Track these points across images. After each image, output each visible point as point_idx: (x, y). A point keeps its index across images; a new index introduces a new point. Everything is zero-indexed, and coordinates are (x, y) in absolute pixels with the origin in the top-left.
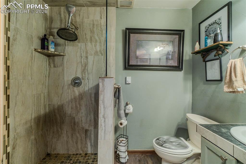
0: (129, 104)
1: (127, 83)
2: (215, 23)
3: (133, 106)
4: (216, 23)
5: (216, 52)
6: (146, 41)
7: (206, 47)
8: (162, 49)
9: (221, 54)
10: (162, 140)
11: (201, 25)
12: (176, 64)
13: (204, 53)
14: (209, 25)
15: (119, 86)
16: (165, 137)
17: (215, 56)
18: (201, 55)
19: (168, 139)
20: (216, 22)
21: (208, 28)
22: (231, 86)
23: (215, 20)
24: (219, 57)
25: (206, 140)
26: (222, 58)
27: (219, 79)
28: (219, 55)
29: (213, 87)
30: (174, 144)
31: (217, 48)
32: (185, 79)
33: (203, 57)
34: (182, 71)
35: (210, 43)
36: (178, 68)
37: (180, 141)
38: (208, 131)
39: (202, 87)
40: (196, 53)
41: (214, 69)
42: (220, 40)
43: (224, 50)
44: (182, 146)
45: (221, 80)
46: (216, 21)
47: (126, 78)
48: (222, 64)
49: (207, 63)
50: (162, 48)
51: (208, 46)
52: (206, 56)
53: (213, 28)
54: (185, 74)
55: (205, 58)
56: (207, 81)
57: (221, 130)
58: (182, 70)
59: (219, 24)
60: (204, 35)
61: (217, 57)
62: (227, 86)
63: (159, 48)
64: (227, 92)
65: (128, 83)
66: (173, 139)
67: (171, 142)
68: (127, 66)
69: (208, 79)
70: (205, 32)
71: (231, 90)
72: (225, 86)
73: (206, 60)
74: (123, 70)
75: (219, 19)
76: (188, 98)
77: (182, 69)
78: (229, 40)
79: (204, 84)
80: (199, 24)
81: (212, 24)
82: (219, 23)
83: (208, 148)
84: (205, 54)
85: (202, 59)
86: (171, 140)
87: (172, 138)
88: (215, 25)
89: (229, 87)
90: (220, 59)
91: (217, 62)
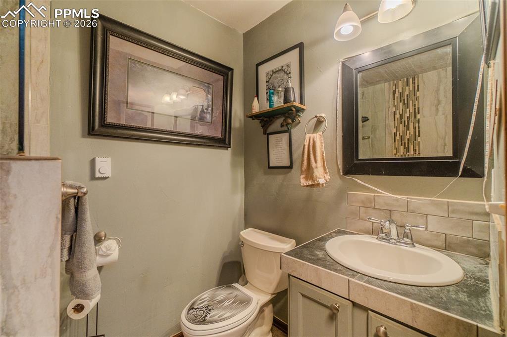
0: (105, 237)
1: (98, 175)
2: (281, 70)
3: (119, 243)
4: (284, 71)
5: (283, 118)
6: (155, 69)
7: (272, 109)
8: (182, 100)
9: (290, 124)
10: (202, 305)
11: (260, 68)
12: (219, 134)
13: (265, 119)
14: (273, 71)
15: (81, 188)
16: (206, 295)
17: (282, 126)
18: (260, 123)
19: (212, 299)
20: (284, 69)
21: (271, 76)
22: (310, 175)
23: (282, 65)
24: (288, 129)
25: (300, 280)
26: (292, 131)
27: (288, 164)
28: (287, 124)
29: (279, 178)
30: (226, 304)
31: (285, 113)
32: (234, 165)
33: (263, 127)
34: (229, 149)
35: (278, 102)
36: (221, 142)
37: (236, 293)
38: (303, 263)
39: (261, 178)
40: (254, 117)
41: (281, 148)
42: (292, 100)
43: (295, 117)
44: (241, 302)
45: (290, 167)
46: (282, 67)
47: (93, 162)
48: (292, 141)
49: (270, 136)
50: (182, 97)
51: (275, 106)
52: (269, 125)
53: (279, 79)
54: (234, 154)
55: (267, 128)
56: (270, 167)
57: (317, 255)
58: (230, 147)
59: (288, 74)
60: (265, 88)
61: (285, 128)
62: (304, 176)
63: (177, 97)
64: (304, 186)
65: (102, 176)
66: (222, 293)
67: (221, 302)
68: (99, 126)
69: (271, 165)
70: (267, 82)
71: (310, 183)
72: (302, 177)
73: (268, 132)
74: (83, 136)
75: (288, 66)
76: (238, 200)
77: (230, 144)
78: (301, 102)
79: (265, 173)
80: (256, 65)
81: (278, 71)
82: (288, 72)
83: (303, 295)
84: (267, 120)
85: (262, 130)
86: (219, 298)
87: (218, 292)
88: (282, 74)
89: (307, 178)
90: (288, 131)
91: (285, 136)
